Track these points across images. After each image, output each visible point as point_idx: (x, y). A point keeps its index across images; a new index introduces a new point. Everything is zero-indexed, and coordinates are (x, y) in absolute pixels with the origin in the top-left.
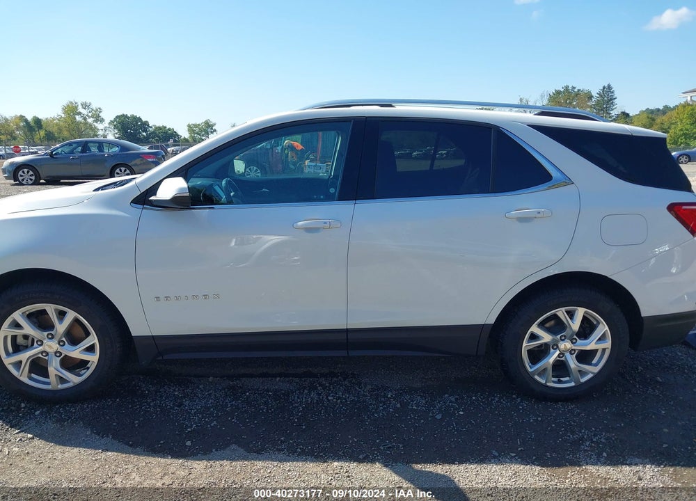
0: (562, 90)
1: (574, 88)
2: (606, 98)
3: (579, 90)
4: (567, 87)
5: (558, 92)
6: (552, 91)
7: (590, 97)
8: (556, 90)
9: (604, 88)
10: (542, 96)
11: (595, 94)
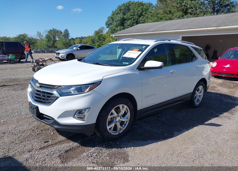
0: (52, 30)
1: (56, 29)
2: (66, 33)
3: (58, 30)
4: (54, 29)
5: (51, 30)
6: (49, 30)
7: (62, 33)
8: (50, 30)
9: (65, 30)
10: (45, 31)
11: (63, 32)
